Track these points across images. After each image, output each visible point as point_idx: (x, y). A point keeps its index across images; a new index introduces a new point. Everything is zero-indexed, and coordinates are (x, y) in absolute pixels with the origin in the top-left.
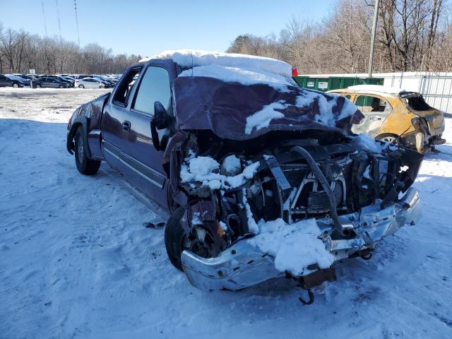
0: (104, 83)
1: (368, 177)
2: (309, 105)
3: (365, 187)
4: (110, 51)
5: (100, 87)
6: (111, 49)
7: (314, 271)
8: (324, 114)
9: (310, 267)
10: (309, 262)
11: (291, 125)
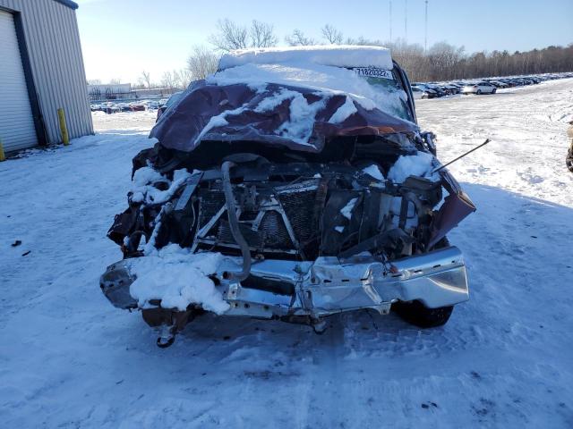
0: (428, 92)
1: (348, 215)
2: (272, 109)
3: (340, 229)
4: (462, 49)
5: (423, 97)
6: (463, 47)
7: (153, 307)
8: (296, 122)
9: (152, 302)
10: (154, 295)
11: (224, 134)
